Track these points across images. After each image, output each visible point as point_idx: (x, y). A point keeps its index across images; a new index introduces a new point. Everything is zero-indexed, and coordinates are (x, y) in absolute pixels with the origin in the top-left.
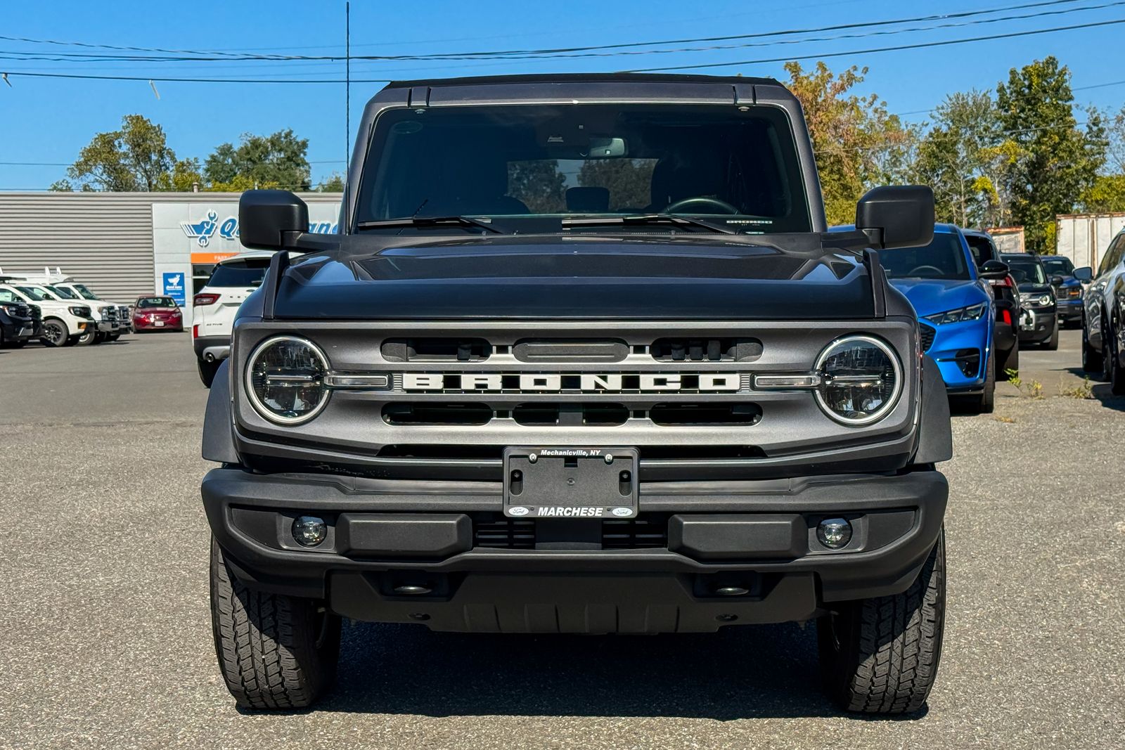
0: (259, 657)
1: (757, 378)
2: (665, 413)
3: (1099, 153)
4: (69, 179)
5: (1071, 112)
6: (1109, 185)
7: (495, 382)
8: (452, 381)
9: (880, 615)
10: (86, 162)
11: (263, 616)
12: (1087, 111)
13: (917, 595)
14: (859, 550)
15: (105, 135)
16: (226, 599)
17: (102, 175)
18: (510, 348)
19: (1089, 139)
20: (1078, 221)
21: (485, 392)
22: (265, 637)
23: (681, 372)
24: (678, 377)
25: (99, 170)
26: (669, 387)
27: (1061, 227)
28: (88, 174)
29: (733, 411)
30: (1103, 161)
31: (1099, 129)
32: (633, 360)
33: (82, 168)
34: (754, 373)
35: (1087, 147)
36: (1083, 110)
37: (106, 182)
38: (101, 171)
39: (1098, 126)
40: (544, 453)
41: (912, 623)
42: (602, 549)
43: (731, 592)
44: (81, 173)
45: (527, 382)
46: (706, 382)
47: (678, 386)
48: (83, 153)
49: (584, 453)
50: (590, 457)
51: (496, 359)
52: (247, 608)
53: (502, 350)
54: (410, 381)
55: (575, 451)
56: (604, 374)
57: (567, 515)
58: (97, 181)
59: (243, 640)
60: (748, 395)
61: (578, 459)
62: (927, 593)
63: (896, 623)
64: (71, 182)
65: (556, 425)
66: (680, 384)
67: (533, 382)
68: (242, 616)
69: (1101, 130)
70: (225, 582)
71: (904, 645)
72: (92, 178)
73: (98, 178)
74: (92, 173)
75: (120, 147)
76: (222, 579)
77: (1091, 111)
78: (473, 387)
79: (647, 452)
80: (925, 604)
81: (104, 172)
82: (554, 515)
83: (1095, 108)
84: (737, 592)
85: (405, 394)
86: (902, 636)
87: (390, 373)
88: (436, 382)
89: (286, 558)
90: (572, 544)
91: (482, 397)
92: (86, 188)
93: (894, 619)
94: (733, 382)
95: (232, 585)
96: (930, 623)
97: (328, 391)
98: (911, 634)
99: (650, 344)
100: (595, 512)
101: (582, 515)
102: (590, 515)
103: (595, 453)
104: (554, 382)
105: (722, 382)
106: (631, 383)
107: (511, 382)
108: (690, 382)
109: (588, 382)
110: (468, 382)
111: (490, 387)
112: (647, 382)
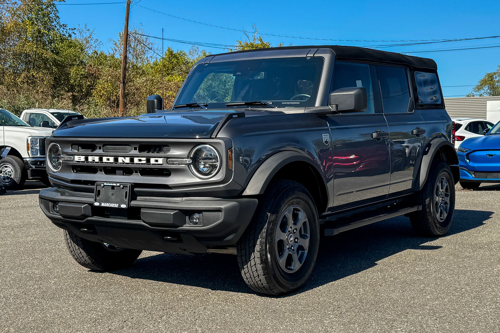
4: (474, 92)
7: (97, 159)
8: (86, 159)
10: (481, 85)
13: (253, 247)
14: (201, 226)
15: (490, 74)
17: (487, 90)
18: (102, 147)
23: (146, 157)
25: (486, 88)
26: (143, 162)
28: (482, 90)
32: (133, 152)
33: (479, 88)
34: (168, 158)
37: (489, 93)
38: (487, 88)
40: (105, 184)
41: (252, 258)
42: (128, 219)
43: (169, 238)
44: (479, 89)
45: (105, 159)
46: (152, 161)
48: (480, 82)
51: (98, 151)
54: (77, 158)
56: (125, 157)
57: (109, 206)
58: (485, 92)
60: (166, 166)
61: (114, 187)
62: (256, 247)
64: (475, 93)
66: (145, 161)
72: (483, 91)
73: (485, 91)
74: (483, 89)
75: (496, 78)
78: (91, 161)
80: (256, 251)
81: (488, 89)
82: (105, 206)
84: (172, 238)
86: (249, 262)
87: (73, 155)
88: (83, 158)
90: (119, 217)
91: (94, 164)
92: (480, 95)
94: (160, 161)
96: (258, 258)
98: (253, 263)
99: (139, 147)
100: (116, 206)
101: (113, 206)
102: (115, 206)
103: (118, 185)
104: (112, 160)
105: (157, 161)
106: (132, 160)
107: (101, 159)
108: (148, 161)
109: (120, 160)
110: (90, 159)
111: (96, 161)
112: (136, 160)
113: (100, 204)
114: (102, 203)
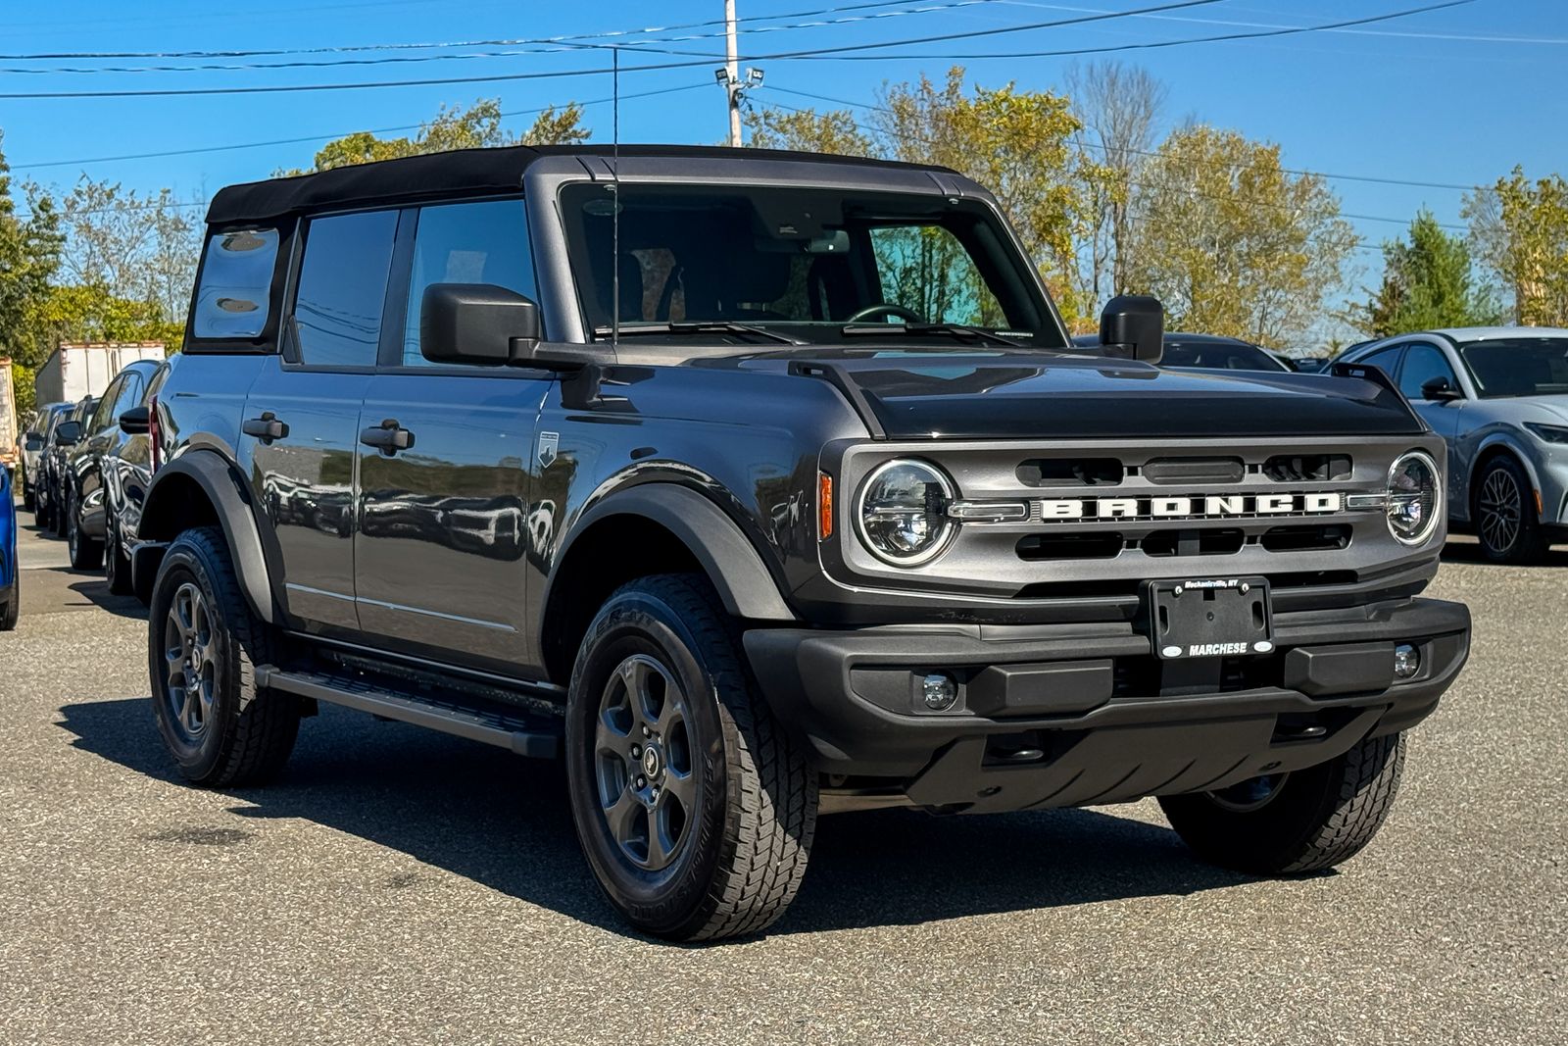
0: (775, 862)
1: (1349, 497)
2: (1279, 538)
3: (51, 252)
5: (8, 188)
6: (72, 300)
7: (1130, 508)
8: (1090, 509)
9: (1364, 757)
11: (790, 811)
12: (24, 187)
14: (1426, 677)
16: (751, 792)
18: (1139, 469)
19: (36, 231)
20: (92, 351)
21: (1120, 519)
22: (789, 838)
23: (1295, 493)
24: (1289, 498)
26: (1284, 509)
27: (68, 360)
29: (1324, 533)
30: (57, 264)
31: (50, 217)
32: (1251, 480)
34: (1347, 492)
35: (33, 243)
36: (18, 186)
39: (47, 211)
40: (1188, 585)
41: (1389, 761)
42: (1221, 692)
43: (1311, 732)
45: (1159, 507)
46: (1312, 503)
47: (1289, 508)
49: (1223, 584)
50: (1228, 588)
51: (1128, 482)
52: (776, 803)
53: (1133, 471)
54: (1050, 509)
55: (1215, 581)
56: (1225, 496)
57: (1216, 653)
59: (763, 845)
60: (1344, 516)
61: (1216, 591)
63: (1377, 763)
65: (1172, 555)
66: (1291, 506)
67: (1165, 508)
68: (769, 813)
69: (53, 219)
70: (751, 772)
71: (1379, 786)
76: (747, 768)
77: (29, 188)
78: (1110, 515)
79: (1278, 580)
82: (1204, 653)
83: (35, 183)
84: (1316, 732)
85: (1042, 524)
87: (1026, 501)
88: (1075, 509)
89: (923, 725)
90: (1195, 688)
91: (1117, 526)
93: (1376, 759)
94: (1334, 502)
95: (760, 776)
97: (950, 525)
99: (1263, 462)
100: (1240, 648)
101: (1229, 652)
102: (1235, 652)
103: (1233, 583)
104: (1184, 506)
105: (1325, 502)
106: (1250, 505)
107: (1145, 508)
108: (1299, 503)
109: (1213, 505)
110: (1105, 508)
111: (1126, 514)
112: (1263, 504)
113: (1186, 649)
114: (1192, 647)
